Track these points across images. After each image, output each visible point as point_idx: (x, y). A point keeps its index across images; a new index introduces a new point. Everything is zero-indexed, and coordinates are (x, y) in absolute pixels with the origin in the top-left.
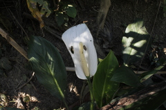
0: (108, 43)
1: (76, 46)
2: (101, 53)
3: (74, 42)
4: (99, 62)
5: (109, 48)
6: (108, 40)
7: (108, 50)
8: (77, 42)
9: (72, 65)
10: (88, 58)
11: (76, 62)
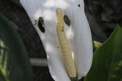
0: (111, 12)
1: (49, 16)
2: (99, 30)
3: (44, 8)
4: (94, 49)
5: (114, 22)
6: (110, 6)
7: (111, 26)
8: (52, 9)
9: (42, 54)
10: (75, 40)
11: (48, 48)
